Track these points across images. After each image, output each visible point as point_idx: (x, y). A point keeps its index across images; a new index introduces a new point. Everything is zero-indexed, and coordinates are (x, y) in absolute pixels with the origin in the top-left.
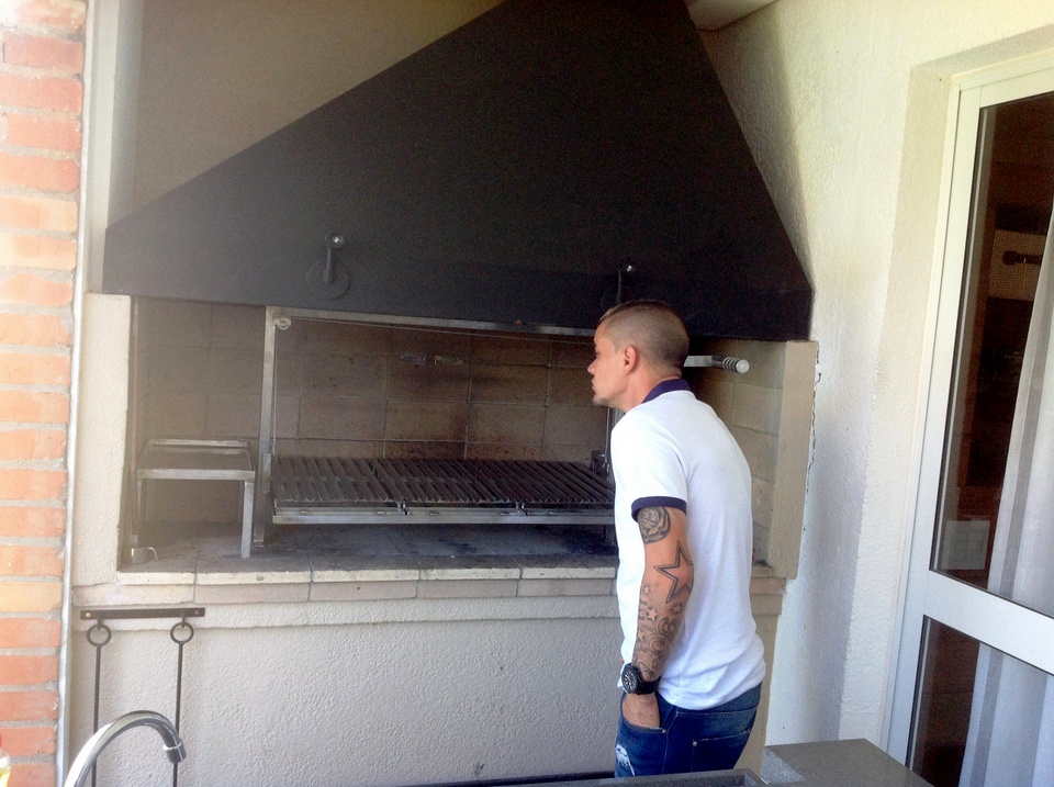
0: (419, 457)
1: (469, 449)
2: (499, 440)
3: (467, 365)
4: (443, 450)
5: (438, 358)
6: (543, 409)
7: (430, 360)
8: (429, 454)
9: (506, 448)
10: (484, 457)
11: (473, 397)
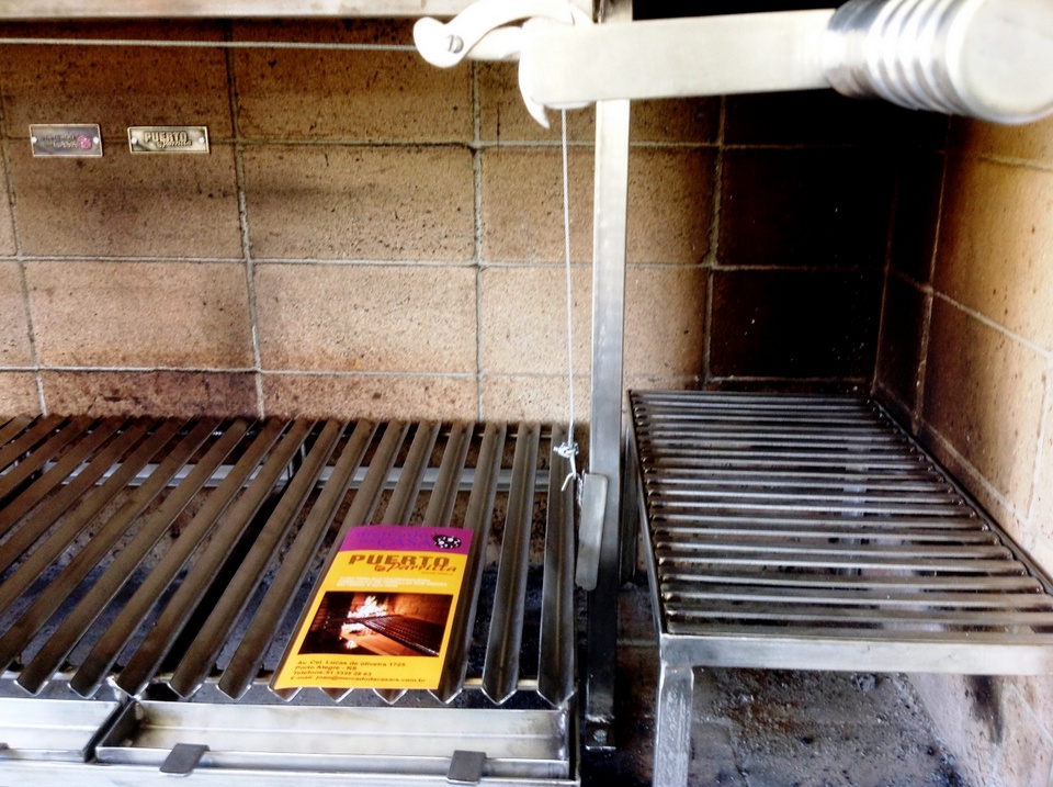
0: (137, 411)
1: (269, 390)
2: (350, 364)
3: (226, 154)
4: (197, 395)
5: (137, 135)
6: (470, 274)
7: (114, 141)
8: (160, 404)
9: (376, 387)
10: (312, 411)
11: (255, 246)
